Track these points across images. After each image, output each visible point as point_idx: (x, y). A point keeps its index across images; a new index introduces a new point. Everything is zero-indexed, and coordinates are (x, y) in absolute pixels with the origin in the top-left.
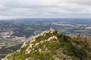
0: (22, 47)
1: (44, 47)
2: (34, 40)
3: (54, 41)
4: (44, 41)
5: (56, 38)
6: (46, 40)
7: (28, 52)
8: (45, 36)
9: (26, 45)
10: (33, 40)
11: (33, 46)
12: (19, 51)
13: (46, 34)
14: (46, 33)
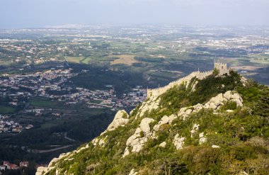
0: (110, 128)
1: (192, 131)
2: (155, 106)
3: (229, 111)
4: (193, 109)
5: (237, 98)
6: (199, 107)
7: (134, 147)
8: (194, 89)
9: (123, 119)
10: (152, 104)
11: (151, 125)
12: (102, 142)
13: (197, 82)
14: (197, 79)
